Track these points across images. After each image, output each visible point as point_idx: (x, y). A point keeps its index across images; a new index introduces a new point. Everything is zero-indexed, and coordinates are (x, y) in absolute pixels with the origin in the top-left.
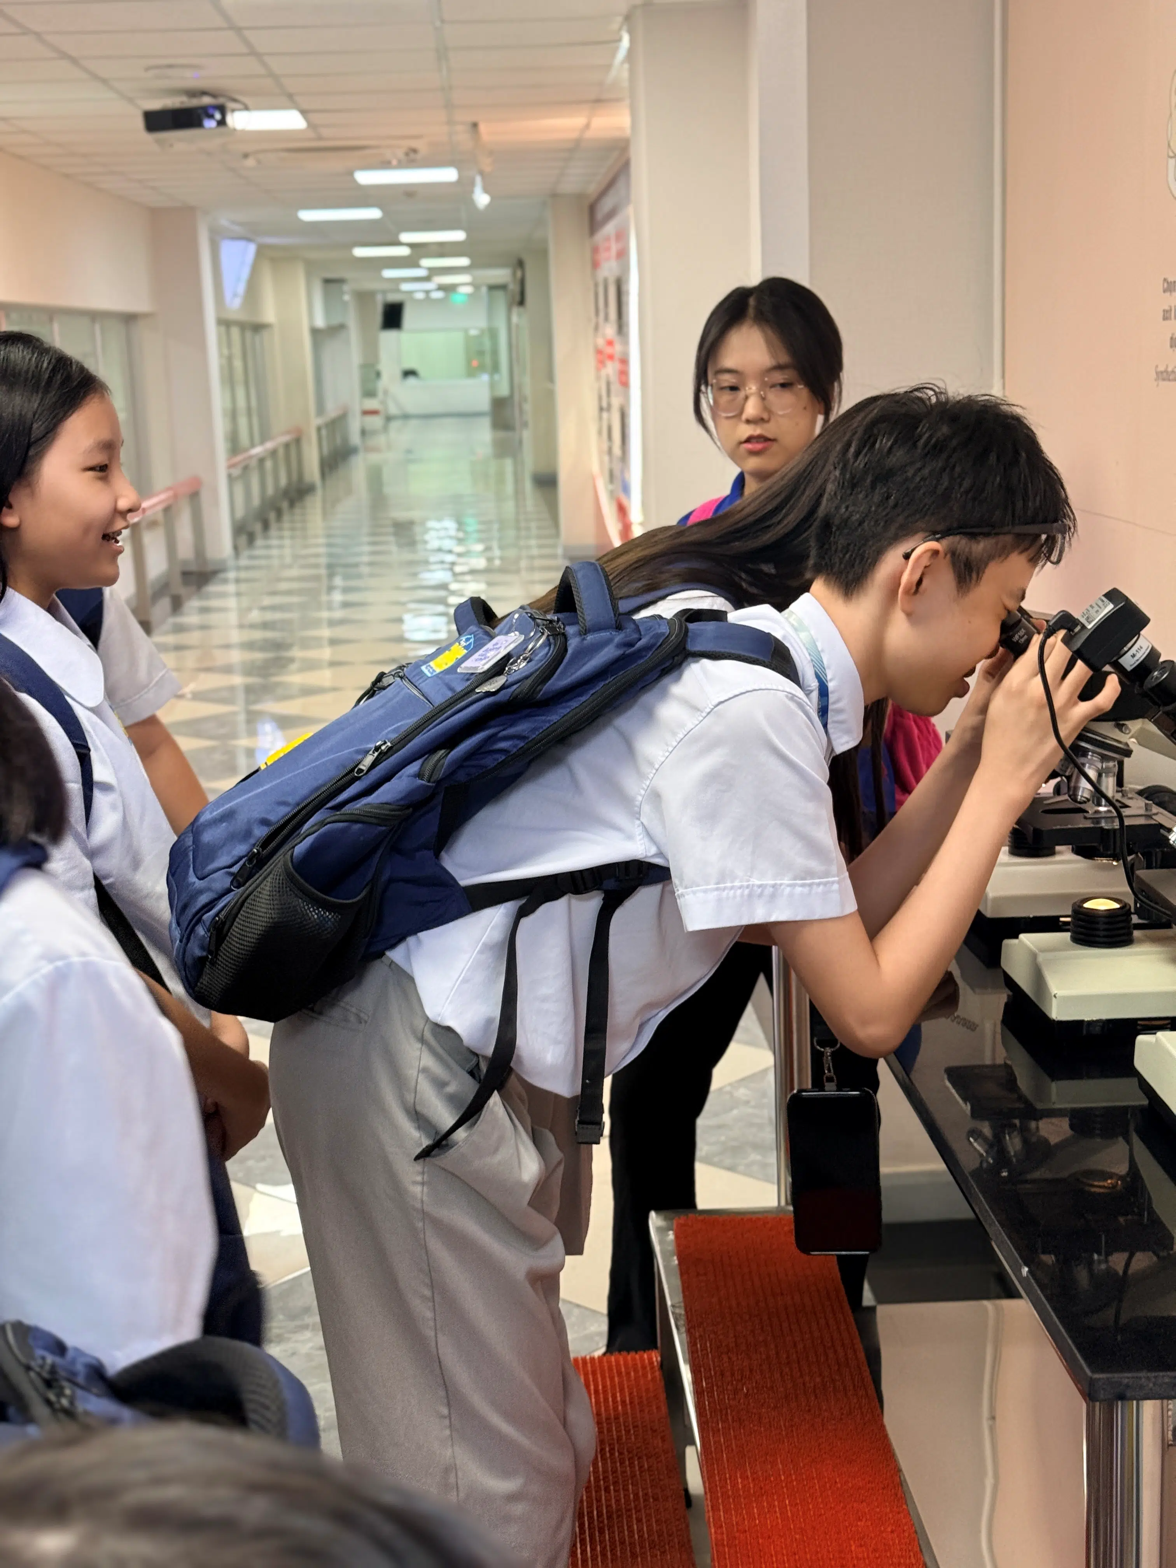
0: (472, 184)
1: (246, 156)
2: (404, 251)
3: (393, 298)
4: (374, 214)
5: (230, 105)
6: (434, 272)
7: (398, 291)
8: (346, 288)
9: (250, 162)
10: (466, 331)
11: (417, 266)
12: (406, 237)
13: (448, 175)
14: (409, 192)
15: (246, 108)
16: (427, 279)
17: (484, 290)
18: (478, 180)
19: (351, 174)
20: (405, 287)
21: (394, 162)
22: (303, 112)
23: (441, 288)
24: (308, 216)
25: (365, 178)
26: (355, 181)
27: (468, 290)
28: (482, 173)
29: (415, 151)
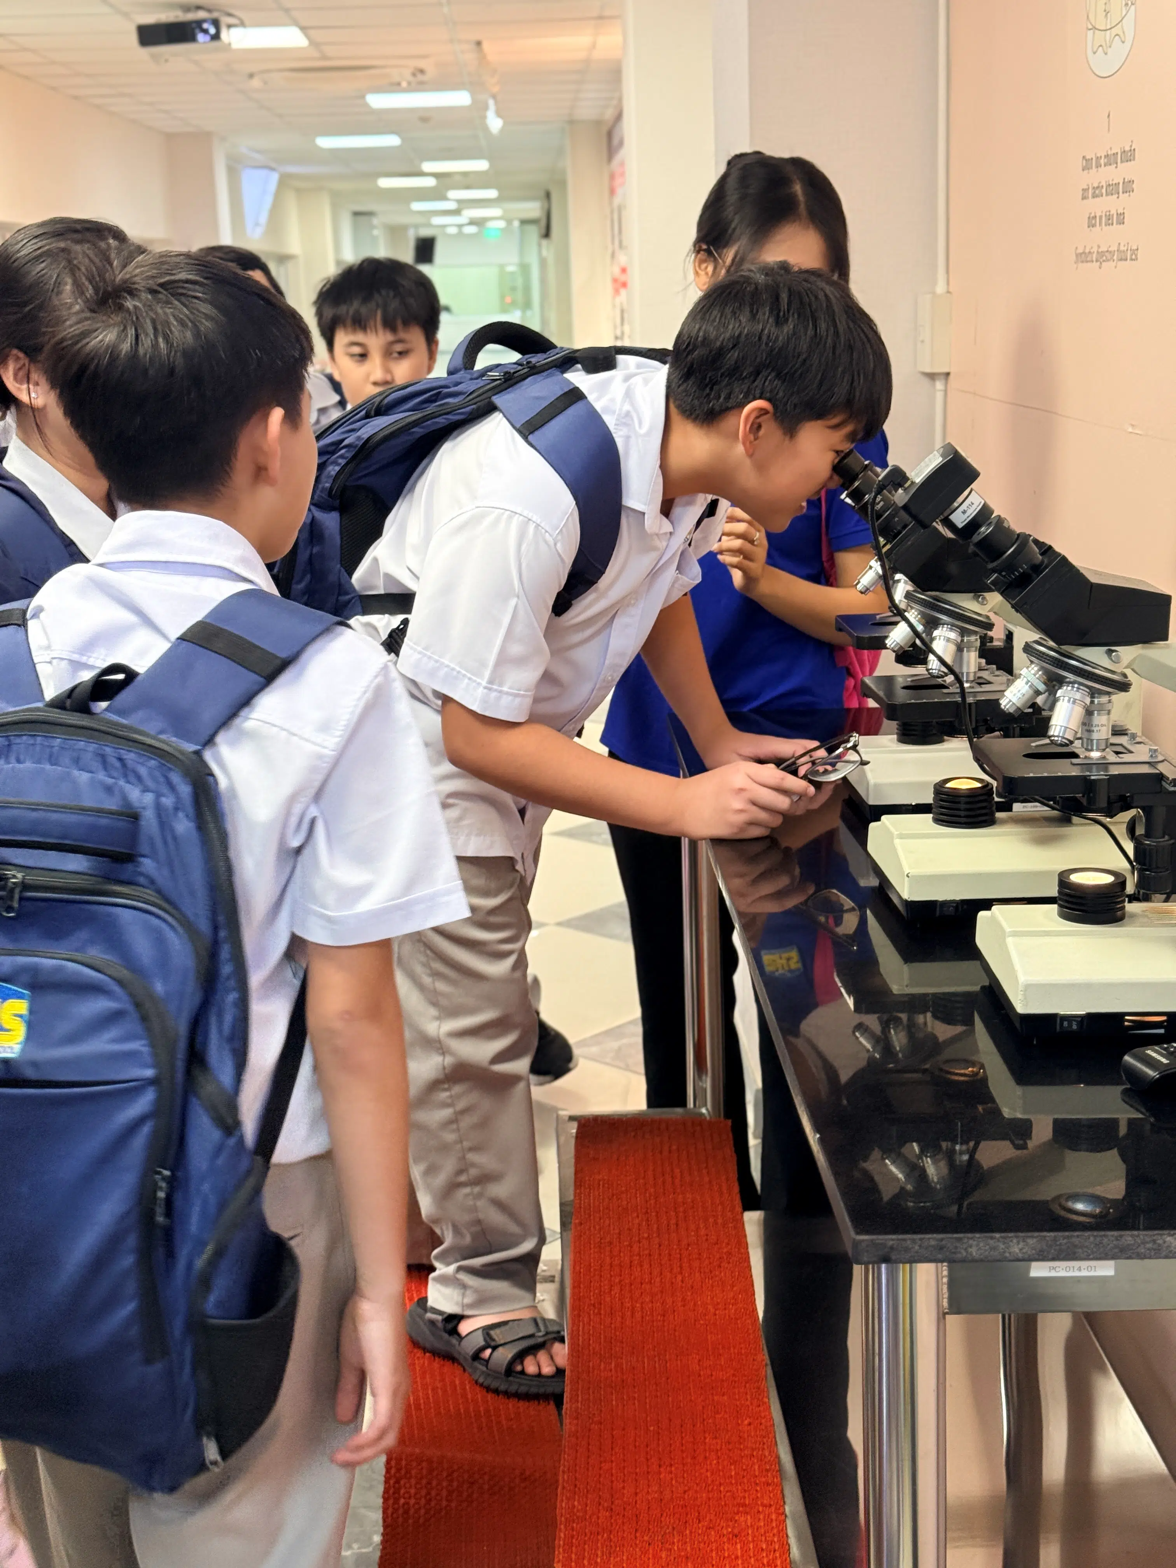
0: (486, 108)
1: (251, 76)
2: (430, 182)
3: (425, 233)
4: (392, 141)
5: (225, 20)
6: (464, 204)
7: (429, 225)
8: (375, 221)
9: (256, 83)
10: (502, 267)
11: (444, 198)
12: (428, 166)
13: (461, 98)
14: (425, 117)
15: (242, 24)
16: (457, 212)
17: (516, 224)
18: (491, 103)
19: (363, 97)
20: (437, 221)
21: (404, 84)
22: (303, 29)
23: (472, 222)
24: (325, 142)
25: (377, 101)
26: (367, 105)
27: (502, 224)
28: (494, 97)
29: (422, 71)
